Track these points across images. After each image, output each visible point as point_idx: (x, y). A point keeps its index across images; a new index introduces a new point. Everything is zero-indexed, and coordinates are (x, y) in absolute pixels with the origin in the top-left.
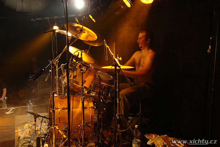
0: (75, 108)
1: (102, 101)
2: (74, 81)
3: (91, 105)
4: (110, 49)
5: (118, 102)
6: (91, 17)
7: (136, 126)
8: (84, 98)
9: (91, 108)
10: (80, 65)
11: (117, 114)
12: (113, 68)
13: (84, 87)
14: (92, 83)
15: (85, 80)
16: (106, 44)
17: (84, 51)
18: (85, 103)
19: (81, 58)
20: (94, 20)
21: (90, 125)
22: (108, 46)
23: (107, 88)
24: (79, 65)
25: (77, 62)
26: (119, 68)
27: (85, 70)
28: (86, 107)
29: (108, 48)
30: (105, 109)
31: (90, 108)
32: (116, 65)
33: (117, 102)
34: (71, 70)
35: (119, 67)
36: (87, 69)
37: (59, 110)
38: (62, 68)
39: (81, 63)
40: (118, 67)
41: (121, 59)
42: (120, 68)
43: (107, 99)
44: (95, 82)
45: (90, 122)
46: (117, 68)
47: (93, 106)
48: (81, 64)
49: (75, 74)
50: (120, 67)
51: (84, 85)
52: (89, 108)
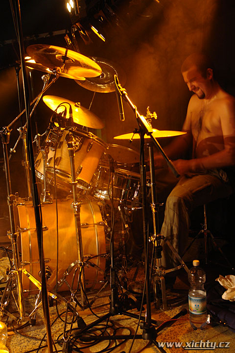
0: (64, 227)
1: (120, 209)
2: (56, 169)
3: (97, 218)
4: (128, 96)
5: (154, 211)
6: (96, 31)
7: (195, 263)
8: (78, 206)
9: (98, 224)
10: (68, 135)
11: (154, 237)
12: (137, 136)
13: (77, 182)
14: (96, 171)
15: (79, 167)
16: (119, 85)
17: (79, 103)
18: (83, 216)
19: (71, 118)
20: (100, 36)
21: (96, 261)
22: (124, 89)
23: (130, 181)
24: (66, 135)
25: (62, 129)
26: (149, 137)
27: (77, 146)
28: (87, 224)
29: (124, 92)
30: (126, 226)
31: (96, 226)
32: (142, 130)
33: (152, 211)
34: (52, 146)
35: (150, 134)
36: (82, 142)
37: (29, 232)
38: (37, 143)
39: (70, 131)
40: (148, 135)
41: (155, 116)
42: (151, 136)
43: (130, 204)
44: (103, 168)
45: (97, 256)
46: (146, 136)
47: (102, 220)
48: (70, 133)
49: (58, 156)
50: (152, 134)
51: (78, 178)
52: (94, 226)
